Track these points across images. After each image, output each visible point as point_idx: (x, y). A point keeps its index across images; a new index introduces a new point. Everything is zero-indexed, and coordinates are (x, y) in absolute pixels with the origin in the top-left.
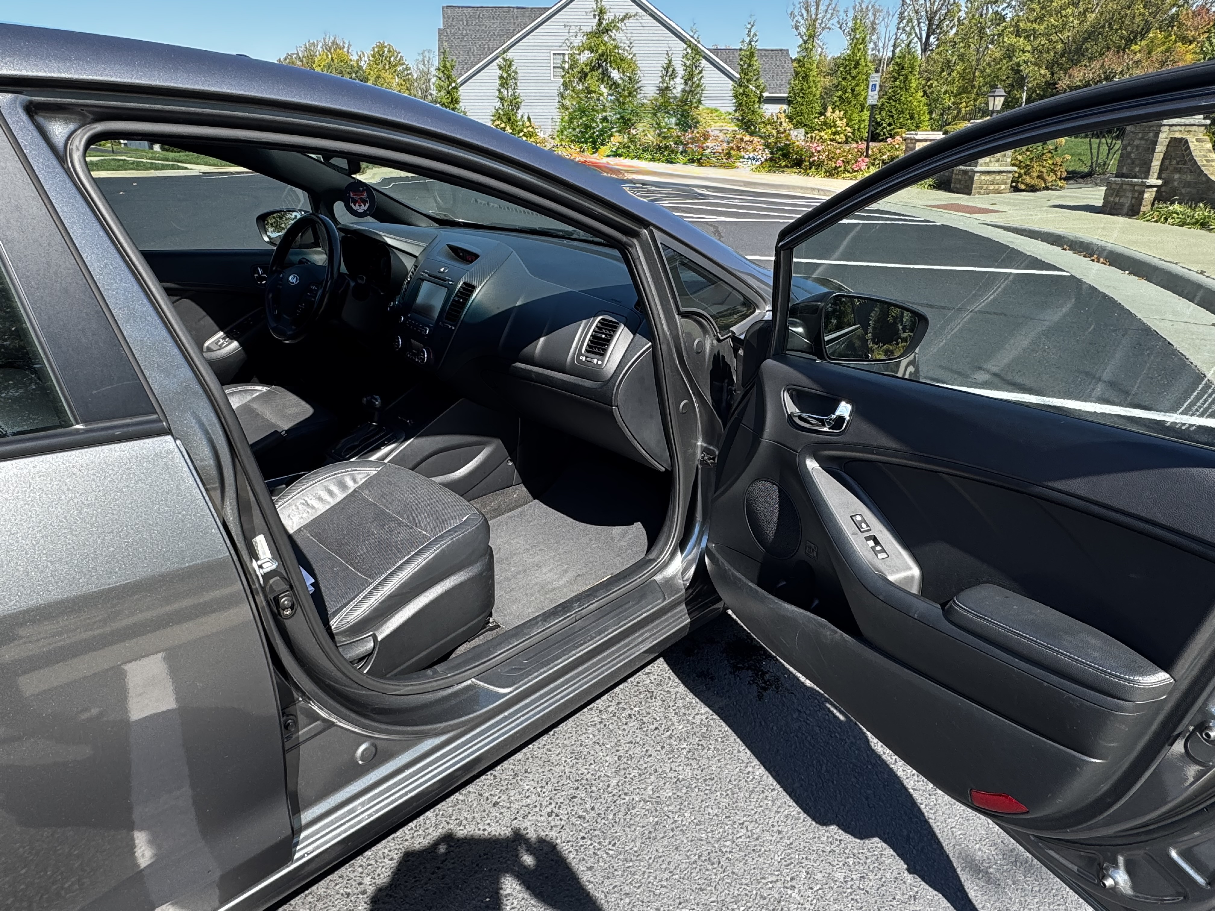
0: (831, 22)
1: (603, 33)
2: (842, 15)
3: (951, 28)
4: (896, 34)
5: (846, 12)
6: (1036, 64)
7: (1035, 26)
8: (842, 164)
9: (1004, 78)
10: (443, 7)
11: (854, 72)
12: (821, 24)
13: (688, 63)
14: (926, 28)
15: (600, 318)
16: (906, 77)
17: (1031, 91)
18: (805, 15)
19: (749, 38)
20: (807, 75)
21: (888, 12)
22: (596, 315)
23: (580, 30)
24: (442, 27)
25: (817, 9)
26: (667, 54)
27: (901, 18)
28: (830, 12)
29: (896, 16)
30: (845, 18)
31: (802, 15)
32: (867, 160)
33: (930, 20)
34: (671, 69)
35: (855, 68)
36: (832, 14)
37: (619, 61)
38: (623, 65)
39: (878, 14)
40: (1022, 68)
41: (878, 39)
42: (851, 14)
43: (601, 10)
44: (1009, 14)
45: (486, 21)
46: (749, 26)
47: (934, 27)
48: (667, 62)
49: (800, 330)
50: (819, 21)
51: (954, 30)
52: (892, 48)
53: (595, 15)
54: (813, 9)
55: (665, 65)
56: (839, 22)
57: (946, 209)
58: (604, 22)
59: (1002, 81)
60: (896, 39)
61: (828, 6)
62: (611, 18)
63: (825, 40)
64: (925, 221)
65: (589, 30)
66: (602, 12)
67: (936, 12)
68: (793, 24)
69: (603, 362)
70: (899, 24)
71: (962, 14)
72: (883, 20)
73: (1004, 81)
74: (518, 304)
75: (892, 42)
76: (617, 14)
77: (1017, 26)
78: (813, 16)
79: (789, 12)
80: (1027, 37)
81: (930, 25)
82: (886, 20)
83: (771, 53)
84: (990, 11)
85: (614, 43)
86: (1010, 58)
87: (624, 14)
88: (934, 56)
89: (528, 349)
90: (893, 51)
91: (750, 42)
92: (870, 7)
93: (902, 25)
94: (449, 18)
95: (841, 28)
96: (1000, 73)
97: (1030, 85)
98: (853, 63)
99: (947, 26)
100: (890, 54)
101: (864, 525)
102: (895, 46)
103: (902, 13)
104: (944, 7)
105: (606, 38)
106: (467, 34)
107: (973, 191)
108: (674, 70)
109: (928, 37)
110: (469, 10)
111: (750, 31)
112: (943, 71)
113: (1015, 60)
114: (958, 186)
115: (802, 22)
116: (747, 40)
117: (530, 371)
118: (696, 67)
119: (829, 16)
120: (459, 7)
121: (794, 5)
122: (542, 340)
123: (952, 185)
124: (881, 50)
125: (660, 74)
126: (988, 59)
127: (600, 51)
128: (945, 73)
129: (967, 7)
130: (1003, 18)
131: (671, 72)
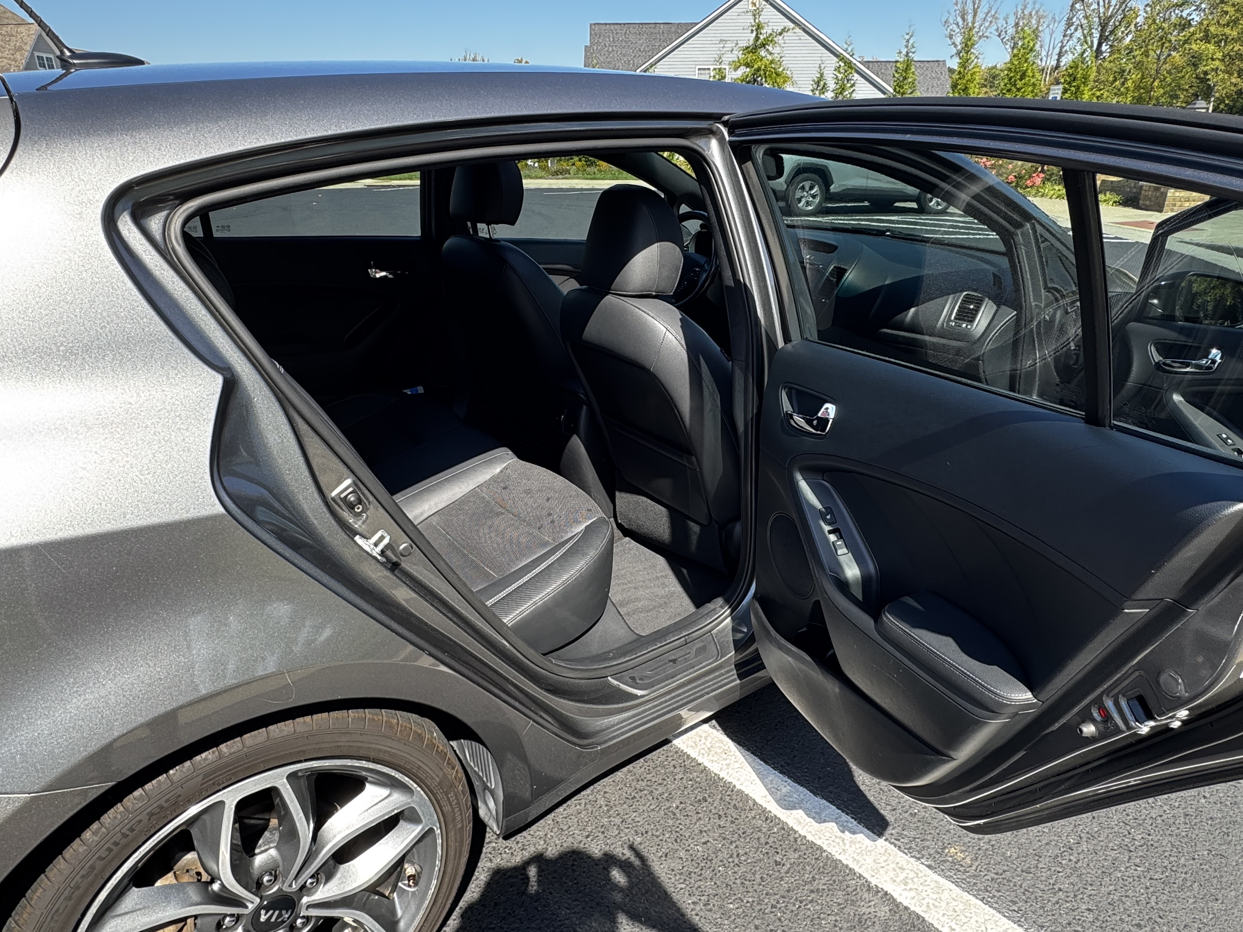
0: (989, 31)
1: (760, 48)
2: (1001, 22)
3: (1127, 35)
4: (1062, 42)
5: (1006, 19)
6: (1225, 72)
7: (1227, 31)
8: (1014, 180)
9: (1187, 87)
10: (591, 25)
11: (1019, 84)
12: (977, 32)
13: (840, 76)
14: (1098, 35)
15: (965, 293)
16: (1078, 88)
17: (1220, 100)
18: (961, 23)
19: (906, 50)
20: (966, 88)
21: (1054, 18)
22: (962, 291)
23: (737, 44)
24: (589, 44)
25: (975, 16)
26: (820, 67)
27: (1069, 24)
28: (989, 19)
29: (1063, 22)
30: (1005, 25)
31: (957, 24)
32: (1042, 175)
33: (1103, 26)
34: (822, 83)
35: (1021, 79)
36: (991, 22)
37: (774, 75)
38: (778, 80)
39: (1042, 21)
40: (1209, 77)
41: (1041, 47)
42: (1012, 21)
43: (758, 26)
44: (1196, 18)
45: (631, 37)
46: (907, 37)
47: (1107, 34)
48: (819, 75)
49: (1155, 301)
50: (976, 30)
51: (1130, 37)
52: (1057, 57)
53: (752, 31)
54: (970, 18)
55: (816, 80)
56: (997, 30)
57: (1137, 226)
58: (762, 37)
59: (1183, 90)
60: (1062, 47)
61: (987, 14)
62: (770, 32)
63: (981, 50)
64: (1116, 238)
65: (745, 45)
66: (759, 27)
67: (1111, 17)
68: (947, 33)
69: (972, 326)
70: (1066, 31)
71: (1140, 20)
72: (1048, 26)
73: (1187, 90)
74: (887, 282)
75: (1057, 50)
76: (775, 28)
77: (1206, 31)
78: (970, 24)
79: (944, 20)
80: (1218, 43)
81: (1103, 31)
82: (1051, 26)
83: (927, 65)
84: (1174, 16)
85: (770, 58)
86: (1195, 65)
87: (782, 28)
88: (1106, 64)
89: (899, 317)
90: (1058, 60)
91: (907, 53)
92: (1033, 13)
93: (1069, 32)
94: (596, 35)
95: (999, 35)
96: (1182, 82)
97: (1217, 95)
98: (1019, 74)
99: (1123, 32)
100: (1054, 63)
101: (1229, 441)
102: (1060, 55)
103: (1070, 19)
104: (1120, 11)
105: (763, 53)
106: (613, 50)
107: (1165, 208)
108: (825, 84)
109: (1100, 45)
110: (616, 27)
111: (908, 41)
112: (1115, 80)
113: (1202, 68)
114: (1148, 203)
115: (957, 30)
116: (904, 51)
117: (898, 336)
118: (848, 80)
119: (987, 24)
120: (606, 24)
121: (949, 13)
122: (912, 310)
123: (1141, 202)
124: (1044, 59)
125: (811, 88)
126: (1167, 66)
127: (756, 66)
128: (1117, 83)
129: (1146, 12)
130: (1189, 24)
131: (822, 86)
